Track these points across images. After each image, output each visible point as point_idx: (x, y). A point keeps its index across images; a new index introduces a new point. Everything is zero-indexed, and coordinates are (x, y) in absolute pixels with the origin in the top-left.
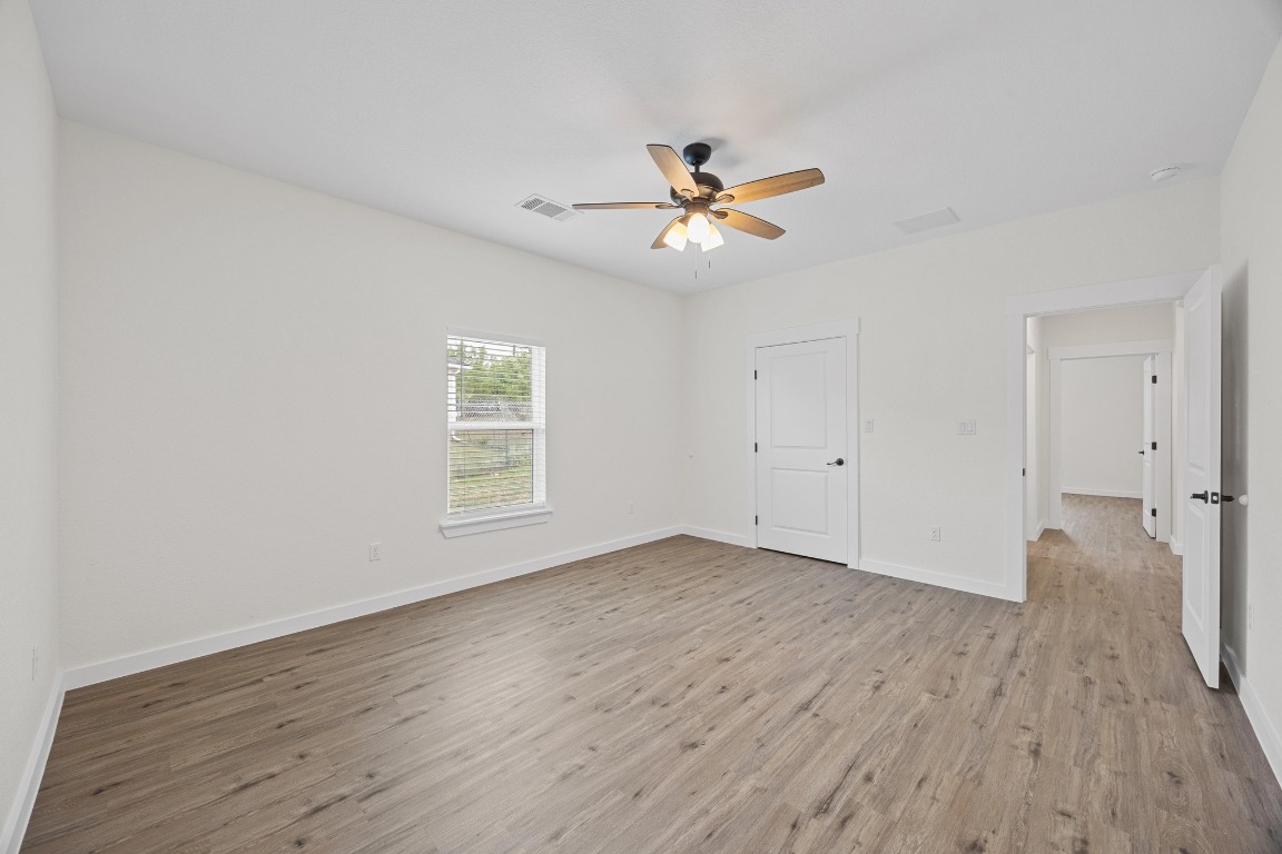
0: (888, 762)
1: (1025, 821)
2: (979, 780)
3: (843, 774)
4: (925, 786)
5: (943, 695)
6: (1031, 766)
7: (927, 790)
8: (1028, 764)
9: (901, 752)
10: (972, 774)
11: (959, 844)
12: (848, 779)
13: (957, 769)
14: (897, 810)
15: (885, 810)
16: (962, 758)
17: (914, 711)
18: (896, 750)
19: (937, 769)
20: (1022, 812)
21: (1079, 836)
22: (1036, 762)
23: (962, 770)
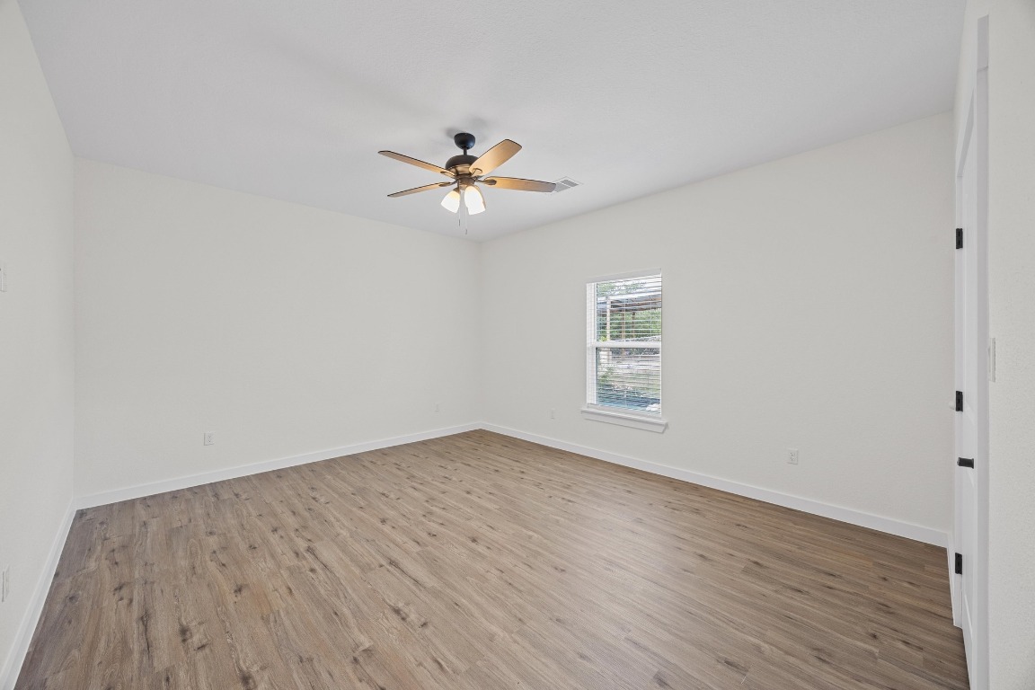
0: (316, 583)
1: (224, 621)
2: (265, 620)
3: (324, 562)
4: (286, 591)
5: (361, 659)
6: (241, 662)
7: (284, 590)
8: (245, 662)
9: (319, 593)
10: (272, 618)
11: (247, 585)
12: (319, 563)
13: (282, 614)
14: (285, 574)
15: (289, 568)
16: (287, 623)
17: (352, 622)
18: (322, 591)
19: (291, 603)
20: (228, 624)
21: (190, 641)
22: (241, 670)
23: (279, 615)
